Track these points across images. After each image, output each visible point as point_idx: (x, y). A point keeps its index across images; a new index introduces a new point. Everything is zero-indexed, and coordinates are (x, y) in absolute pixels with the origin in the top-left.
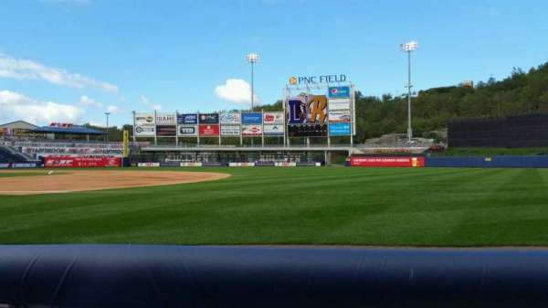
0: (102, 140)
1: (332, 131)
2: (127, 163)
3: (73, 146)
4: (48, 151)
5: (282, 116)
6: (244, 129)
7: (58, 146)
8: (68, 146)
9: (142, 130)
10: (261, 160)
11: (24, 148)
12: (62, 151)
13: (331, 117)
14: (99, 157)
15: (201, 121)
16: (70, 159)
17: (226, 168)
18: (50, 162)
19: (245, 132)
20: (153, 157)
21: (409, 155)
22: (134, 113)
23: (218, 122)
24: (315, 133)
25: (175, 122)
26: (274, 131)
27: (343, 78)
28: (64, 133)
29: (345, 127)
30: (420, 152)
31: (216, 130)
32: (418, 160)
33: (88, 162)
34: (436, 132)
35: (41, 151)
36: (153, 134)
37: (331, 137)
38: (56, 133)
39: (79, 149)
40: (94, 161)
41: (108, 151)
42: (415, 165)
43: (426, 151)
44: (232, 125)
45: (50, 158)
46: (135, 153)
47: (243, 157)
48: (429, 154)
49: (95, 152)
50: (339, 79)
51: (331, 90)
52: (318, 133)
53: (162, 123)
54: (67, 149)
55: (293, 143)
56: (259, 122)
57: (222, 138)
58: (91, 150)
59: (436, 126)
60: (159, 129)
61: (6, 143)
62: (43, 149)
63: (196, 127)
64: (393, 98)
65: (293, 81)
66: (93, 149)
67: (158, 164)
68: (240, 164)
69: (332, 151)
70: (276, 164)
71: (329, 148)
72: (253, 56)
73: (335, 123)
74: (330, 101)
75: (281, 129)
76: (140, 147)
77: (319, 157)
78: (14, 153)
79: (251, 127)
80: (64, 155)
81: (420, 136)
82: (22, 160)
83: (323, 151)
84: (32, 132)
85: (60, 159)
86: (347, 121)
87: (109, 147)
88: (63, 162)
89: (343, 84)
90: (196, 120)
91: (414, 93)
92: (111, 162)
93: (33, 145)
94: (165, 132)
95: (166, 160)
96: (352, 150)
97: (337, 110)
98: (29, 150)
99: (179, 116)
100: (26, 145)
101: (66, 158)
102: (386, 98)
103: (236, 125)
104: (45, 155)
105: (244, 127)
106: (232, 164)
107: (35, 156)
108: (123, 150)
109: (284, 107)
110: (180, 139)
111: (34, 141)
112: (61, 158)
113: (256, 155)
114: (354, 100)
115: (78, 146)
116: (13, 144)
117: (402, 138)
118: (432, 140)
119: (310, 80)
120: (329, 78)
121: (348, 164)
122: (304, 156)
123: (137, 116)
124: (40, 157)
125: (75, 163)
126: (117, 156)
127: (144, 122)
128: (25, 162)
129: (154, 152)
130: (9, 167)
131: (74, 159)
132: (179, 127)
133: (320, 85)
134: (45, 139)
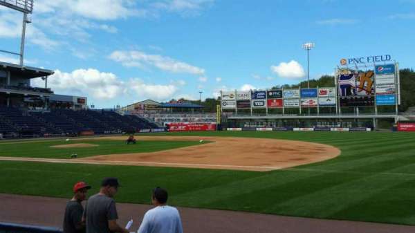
0: (201, 112)
1: (379, 101)
2: (220, 128)
3: (185, 116)
4: (170, 120)
5: (334, 91)
6: (302, 102)
7: (176, 116)
8: (182, 116)
10: (318, 126)
11: (156, 119)
12: (179, 120)
13: (378, 90)
14: (201, 124)
15: (269, 97)
16: (184, 125)
17: (291, 131)
18: (172, 128)
19: (304, 104)
20: (235, 123)
22: (221, 91)
23: (281, 96)
24: (364, 103)
25: (249, 98)
26: (328, 103)
27: (388, 57)
28: (180, 108)
29: (391, 98)
31: (280, 102)
33: (195, 127)
35: (166, 120)
36: (234, 106)
37: (378, 106)
38: (173, 107)
39: (189, 118)
40: (199, 127)
41: (206, 120)
44: (293, 99)
45: (172, 125)
46: (224, 121)
47: (303, 123)
49: (199, 120)
50: (384, 58)
51: (377, 67)
52: (367, 103)
53: (240, 98)
54: (181, 119)
55: (343, 112)
56: (315, 96)
57: (285, 109)
58: (196, 119)
60: (238, 103)
63: (266, 100)
65: (343, 62)
66: (197, 119)
67: (240, 129)
68: (302, 129)
69: (378, 118)
70: (332, 129)
71: (377, 116)
72: (309, 45)
73: (382, 95)
74: (377, 77)
75: (334, 101)
76: (227, 116)
77: (368, 123)
78: (150, 122)
79: (308, 100)
80: (180, 123)
82: (156, 127)
83: (372, 119)
84: (159, 107)
85: (178, 126)
86: (391, 93)
87: (207, 116)
88: (180, 127)
89: (388, 63)
90: (265, 96)
92: (210, 127)
93: (162, 116)
94: (243, 105)
95: (245, 125)
96: (398, 118)
97: (383, 84)
98: (159, 120)
99: (252, 94)
100: (157, 116)
101: (182, 125)
103: (297, 98)
104: (169, 123)
105: (302, 100)
106: (295, 129)
107: (163, 124)
108: (216, 119)
109: (336, 83)
110: (253, 110)
111: (161, 113)
113: (314, 122)
114: (398, 76)
115: (188, 116)
116: (149, 116)
119: (359, 61)
120: (375, 59)
121: (395, 129)
122: (355, 123)
123: (223, 94)
124: (166, 125)
125: (187, 128)
126: (213, 123)
127: (229, 98)
128: (158, 128)
129: (235, 120)
130: (150, 131)
131: (186, 125)
132: (253, 101)
133: (367, 64)
134: (166, 112)
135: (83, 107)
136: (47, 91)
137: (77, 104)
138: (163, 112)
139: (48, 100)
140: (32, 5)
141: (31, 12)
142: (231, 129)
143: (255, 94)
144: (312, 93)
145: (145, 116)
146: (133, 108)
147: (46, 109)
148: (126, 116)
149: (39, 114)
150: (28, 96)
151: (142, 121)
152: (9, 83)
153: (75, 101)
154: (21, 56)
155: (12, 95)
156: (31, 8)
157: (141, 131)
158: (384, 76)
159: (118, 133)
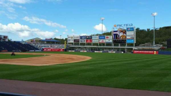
0: (59, 43)
1: (128, 42)
2: (66, 50)
3: (51, 45)
4: (45, 47)
5: (111, 37)
6: (99, 41)
7: (47, 45)
8: (50, 45)
9: (70, 41)
11: (38, 46)
12: (48, 47)
13: (128, 37)
15: (87, 38)
16: (50, 49)
19: (100, 42)
20: (73, 49)
21: (153, 50)
23: (91, 38)
25: (79, 38)
26: (109, 41)
27: (132, 25)
28: (50, 42)
29: (132, 41)
30: (157, 49)
31: (91, 41)
32: (156, 52)
33: (55, 50)
34: (163, 42)
36: (73, 42)
37: (127, 44)
38: (46, 41)
40: (57, 50)
41: (60, 47)
42: (155, 53)
43: (159, 49)
44: (96, 39)
45: (45, 49)
46: (68, 48)
47: (99, 49)
48: (160, 50)
49: (57, 47)
50: (130, 25)
51: (127, 28)
52: (123, 42)
53: (75, 39)
54: (50, 46)
55: (115, 45)
56: (104, 39)
57: (93, 43)
58: (56, 46)
59: (163, 41)
60: (75, 40)
61: (34, 44)
62: (43, 46)
63: (85, 40)
64: (151, 30)
65: (115, 26)
66: (57, 46)
67: (74, 51)
68: (98, 52)
69: (127, 48)
70: (109, 52)
72: (103, 18)
73: (129, 39)
74: (127, 32)
75: (111, 41)
76: (69, 46)
77: (123, 50)
78: (36, 47)
79: (102, 40)
81: (158, 44)
83: (124, 48)
84: (41, 41)
86: (133, 39)
87: (61, 46)
88: (48, 50)
89: (131, 27)
90: (85, 38)
91: (158, 28)
92: (61, 50)
93: (41, 45)
94: (76, 41)
95: (77, 50)
96: (134, 48)
97: (130, 35)
98: (39, 46)
99: (80, 37)
102: (148, 30)
103: (97, 39)
104: (44, 48)
106: (95, 52)
107: (41, 48)
108: (64, 47)
109: (112, 34)
110: (80, 43)
111: (41, 44)
112: (48, 49)
113: (103, 49)
114: (135, 32)
115: (53, 45)
116: (35, 44)
117: (151, 44)
118: (162, 45)
119: (121, 26)
120: (127, 25)
121: (132, 53)
122: (118, 50)
123: (69, 37)
124: (42, 48)
125: (52, 50)
126: (63, 48)
127: (71, 38)
128: (39, 50)
129: (73, 47)
130: (35, 51)
131: (51, 49)
132: (80, 40)
133: (124, 27)
134: (44, 43)
135: (7, 40)
137: (3, 38)
142: (70, 51)
143: (81, 37)
144: (103, 38)
145: (34, 45)
148: (25, 44)
151: (32, 46)
153: (3, 37)
157: (30, 51)
158: (130, 32)
159: (18, 52)
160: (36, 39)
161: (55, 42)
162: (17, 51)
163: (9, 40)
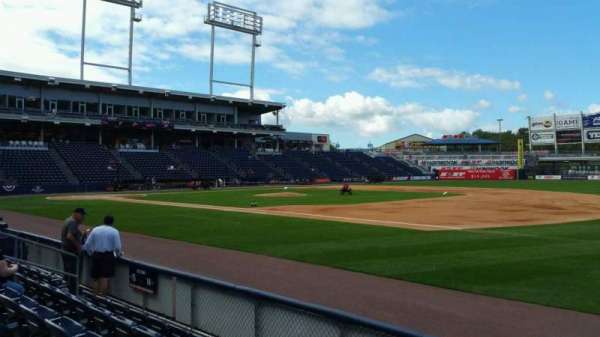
0: (494, 150)
2: (523, 175)
3: (465, 157)
4: (441, 163)
7: (451, 158)
8: (460, 158)
9: (539, 138)
11: (420, 162)
12: (455, 163)
14: (492, 169)
16: (463, 171)
18: (443, 174)
20: (552, 168)
22: (529, 117)
25: (580, 125)
28: (458, 145)
33: (481, 174)
35: (435, 163)
36: (552, 141)
38: (447, 145)
39: (471, 161)
40: (487, 174)
41: (502, 163)
45: (443, 170)
46: (531, 164)
49: (488, 164)
54: (460, 161)
58: (483, 161)
60: (560, 134)
62: (438, 162)
66: (485, 161)
67: (559, 177)
76: (537, 156)
78: (411, 166)
80: (457, 167)
82: (418, 173)
84: (427, 144)
85: (452, 172)
87: (502, 157)
88: (455, 174)
92: (506, 175)
93: (429, 158)
94: (567, 138)
95: (570, 172)
98: (424, 163)
99: (584, 118)
100: (422, 158)
104: (439, 168)
107: (430, 168)
108: (518, 161)
110: (586, 145)
111: (428, 154)
112: (455, 171)
115: (470, 158)
116: (411, 157)
123: (533, 121)
124: (434, 170)
125: (468, 175)
126: (511, 168)
127: (542, 128)
128: (421, 174)
129: (554, 162)
130: (409, 179)
131: (466, 171)
132: (585, 131)
134: (439, 151)
135: (326, 148)
136: (278, 128)
137: (317, 143)
138: (431, 152)
139: (280, 140)
140: (261, 23)
141: (260, 33)
142: (543, 177)
143: (589, 120)
145: (405, 158)
146: (393, 147)
147: (277, 150)
148: (377, 158)
149: (269, 158)
150: (258, 136)
151: (400, 164)
152: (236, 121)
153: (315, 140)
154: (251, 87)
155: (239, 135)
156: (261, 27)
157: (394, 179)
159: (360, 182)
160: (411, 140)
161: (480, 147)
162: (355, 179)
163: (331, 147)
